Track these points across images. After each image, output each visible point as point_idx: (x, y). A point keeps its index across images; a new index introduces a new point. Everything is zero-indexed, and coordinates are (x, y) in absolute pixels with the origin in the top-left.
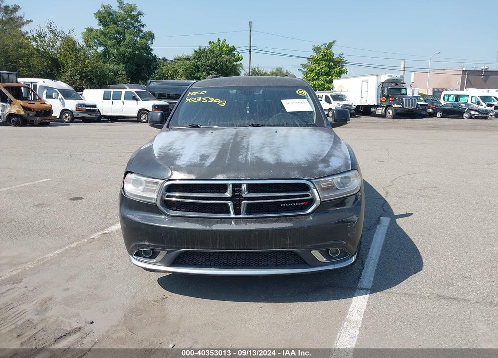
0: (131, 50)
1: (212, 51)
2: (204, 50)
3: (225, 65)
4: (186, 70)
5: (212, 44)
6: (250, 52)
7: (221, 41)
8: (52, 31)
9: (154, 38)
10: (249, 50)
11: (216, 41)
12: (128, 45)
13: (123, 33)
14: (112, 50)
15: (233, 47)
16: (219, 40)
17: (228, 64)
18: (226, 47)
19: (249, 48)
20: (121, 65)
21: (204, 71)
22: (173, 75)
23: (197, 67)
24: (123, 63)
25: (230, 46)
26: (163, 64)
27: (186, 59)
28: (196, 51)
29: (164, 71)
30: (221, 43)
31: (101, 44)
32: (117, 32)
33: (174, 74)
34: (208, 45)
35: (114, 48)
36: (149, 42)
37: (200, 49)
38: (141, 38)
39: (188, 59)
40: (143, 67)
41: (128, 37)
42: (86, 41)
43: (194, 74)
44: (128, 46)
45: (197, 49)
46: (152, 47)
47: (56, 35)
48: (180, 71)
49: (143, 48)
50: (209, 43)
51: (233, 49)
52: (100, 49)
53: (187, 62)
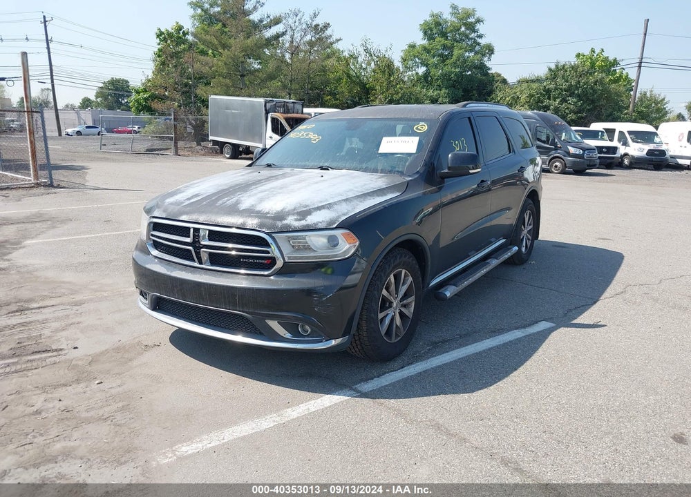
0: (458, 70)
1: (574, 68)
2: (564, 66)
3: (592, 88)
4: (531, 96)
5: (581, 57)
6: (640, 67)
7: (597, 52)
8: (366, 51)
9: (493, 53)
10: (637, 65)
11: (587, 53)
12: (455, 63)
13: (451, 48)
14: (433, 71)
15: (615, 60)
16: (593, 51)
17: (599, 87)
18: (602, 61)
19: (638, 60)
20: (443, 90)
21: (558, 98)
22: (511, 103)
23: (548, 91)
24: (446, 88)
25: (611, 59)
26: (500, 88)
27: (533, 81)
28: (550, 70)
29: (499, 98)
30: (595, 55)
31: (423, 64)
32: (445, 47)
33: (513, 102)
34: (575, 59)
35: (436, 68)
36: (486, 59)
37: (557, 66)
38: (476, 53)
39: (538, 80)
40: (474, 92)
41: (456, 52)
42: (404, 60)
43: (542, 103)
44: (455, 65)
45: (553, 67)
46: (488, 64)
47: (371, 55)
48: (523, 97)
49: (476, 67)
50: (577, 56)
51: (615, 63)
52: (421, 70)
53: (535, 86)
